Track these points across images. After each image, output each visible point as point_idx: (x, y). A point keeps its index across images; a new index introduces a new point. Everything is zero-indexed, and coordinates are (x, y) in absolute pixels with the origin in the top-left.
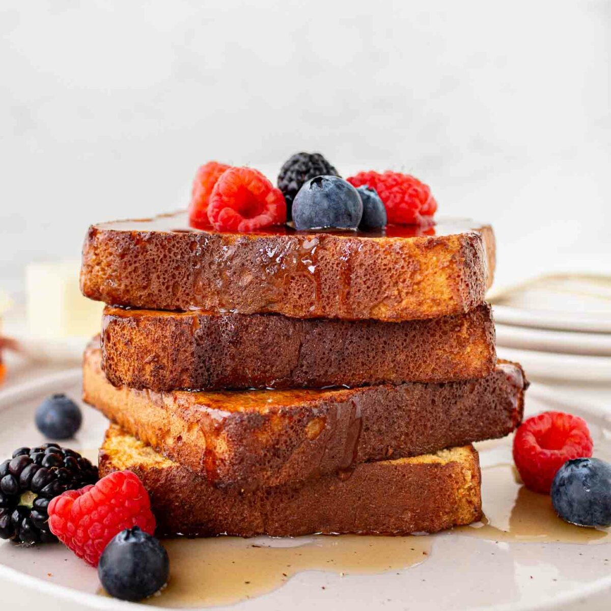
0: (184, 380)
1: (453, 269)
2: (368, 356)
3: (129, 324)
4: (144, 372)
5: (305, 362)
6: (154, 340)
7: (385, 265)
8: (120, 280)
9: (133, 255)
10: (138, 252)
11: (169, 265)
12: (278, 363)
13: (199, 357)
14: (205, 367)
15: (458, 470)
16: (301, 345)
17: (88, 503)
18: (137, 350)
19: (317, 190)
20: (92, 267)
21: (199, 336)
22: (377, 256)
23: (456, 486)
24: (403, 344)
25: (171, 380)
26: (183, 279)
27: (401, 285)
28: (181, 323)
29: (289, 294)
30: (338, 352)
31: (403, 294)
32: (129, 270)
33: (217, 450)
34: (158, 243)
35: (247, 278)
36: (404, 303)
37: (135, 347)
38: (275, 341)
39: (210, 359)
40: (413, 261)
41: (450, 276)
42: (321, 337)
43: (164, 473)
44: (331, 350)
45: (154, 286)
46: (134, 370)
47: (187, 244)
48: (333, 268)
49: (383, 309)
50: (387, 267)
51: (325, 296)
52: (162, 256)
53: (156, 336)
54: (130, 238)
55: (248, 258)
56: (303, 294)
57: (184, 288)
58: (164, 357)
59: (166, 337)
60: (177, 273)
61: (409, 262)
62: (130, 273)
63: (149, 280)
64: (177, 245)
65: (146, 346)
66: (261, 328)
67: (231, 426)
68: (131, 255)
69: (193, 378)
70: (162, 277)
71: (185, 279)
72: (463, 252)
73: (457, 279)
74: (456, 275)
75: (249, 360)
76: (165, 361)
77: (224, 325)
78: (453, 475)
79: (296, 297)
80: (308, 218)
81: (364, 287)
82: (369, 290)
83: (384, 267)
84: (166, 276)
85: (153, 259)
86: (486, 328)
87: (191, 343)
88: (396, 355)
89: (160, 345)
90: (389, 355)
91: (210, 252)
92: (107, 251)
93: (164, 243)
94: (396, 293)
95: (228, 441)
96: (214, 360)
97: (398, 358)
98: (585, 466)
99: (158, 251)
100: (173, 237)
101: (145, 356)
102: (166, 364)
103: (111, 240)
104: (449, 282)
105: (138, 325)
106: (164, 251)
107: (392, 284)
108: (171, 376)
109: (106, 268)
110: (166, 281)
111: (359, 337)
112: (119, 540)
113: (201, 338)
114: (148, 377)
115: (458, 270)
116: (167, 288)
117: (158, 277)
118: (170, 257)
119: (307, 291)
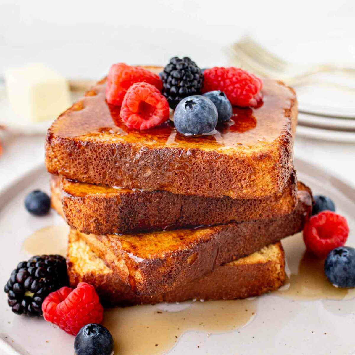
0: (113, 230)
1: (275, 173)
2: (222, 210)
3: (79, 201)
4: (89, 227)
5: (184, 215)
6: (94, 211)
7: (233, 170)
8: (70, 168)
9: (77, 155)
10: (80, 154)
11: (99, 162)
12: (168, 217)
13: (122, 218)
14: (126, 223)
15: (273, 265)
16: (182, 207)
17: (65, 309)
18: (84, 216)
19: (189, 111)
20: (52, 159)
21: (121, 207)
22: (228, 164)
23: (271, 274)
24: (242, 202)
25: (106, 231)
26: (109, 170)
27: (243, 181)
28: (110, 201)
29: (174, 183)
30: (204, 209)
31: (244, 186)
32: (75, 164)
33: (136, 277)
34: (92, 149)
35: (149, 173)
36: (244, 191)
37: (83, 214)
38: (166, 206)
39: (128, 219)
40: (250, 169)
41: (273, 176)
42: (193, 201)
43: (105, 277)
44: (200, 208)
45: (92, 173)
46: (83, 225)
47: (110, 150)
48: (201, 169)
49: (232, 193)
50: (235, 171)
51: (196, 185)
52: (95, 156)
53: (95, 208)
54: (74, 145)
55: (149, 161)
56: (183, 183)
57: (110, 175)
58: (101, 219)
59: (101, 209)
60: (104, 166)
61: (248, 169)
62: (76, 165)
63: (88, 169)
64: (104, 151)
65: (90, 214)
66: (158, 200)
67: (144, 267)
68: (75, 155)
69: (119, 229)
70: (96, 168)
71: (110, 171)
72: (281, 161)
73: (277, 178)
74: (276, 176)
75: (151, 217)
76: (101, 221)
77: (135, 199)
78: (270, 269)
79: (179, 184)
80: (184, 128)
81: (220, 181)
82: (223, 184)
83: (232, 171)
84: (98, 168)
85: (90, 158)
86: (292, 188)
87: (116, 212)
88: (238, 208)
89: (98, 213)
90: (234, 209)
91: (124, 156)
92: (61, 151)
93: (96, 149)
94: (240, 186)
95: (142, 274)
96: (130, 219)
97: (240, 210)
98: (345, 256)
99: (92, 153)
100: (101, 146)
101: (90, 219)
102: (102, 223)
103: (62, 145)
104: (272, 180)
105: (84, 202)
106: (96, 154)
107: (237, 181)
108: (106, 228)
109: (61, 161)
110: (98, 170)
111: (217, 201)
112: (85, 335)
113: (122, 208)
114: (93, 230)
115: (278, 173)
116: (100, 174)
117: (94, 168)
118: (100, 158)
119: (185, 181)
